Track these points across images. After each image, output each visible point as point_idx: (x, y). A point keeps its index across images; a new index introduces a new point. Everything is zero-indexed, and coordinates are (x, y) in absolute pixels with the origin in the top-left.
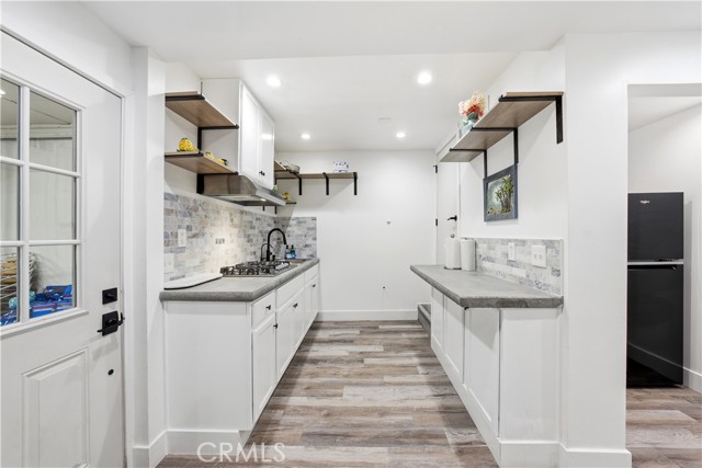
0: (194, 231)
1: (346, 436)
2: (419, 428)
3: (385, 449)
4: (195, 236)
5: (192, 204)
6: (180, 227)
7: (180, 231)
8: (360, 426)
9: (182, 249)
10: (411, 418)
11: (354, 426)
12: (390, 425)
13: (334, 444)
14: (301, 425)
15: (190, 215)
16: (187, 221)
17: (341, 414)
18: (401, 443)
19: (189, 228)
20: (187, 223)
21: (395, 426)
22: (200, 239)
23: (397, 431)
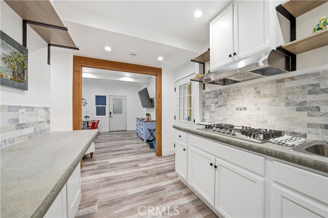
0: (219, 104)
1: (147, 194)
2: (112, 207)
3: (129, 194)
4: (220, 106)
5: (218, 92)
6: (212, 103)
7: (212, 105)
8: (143, 199)
9: (213, 112)
10: (115, 212)
11: (146, 198)
12: (127, 204)
13: (151, 190)
14: (169, 191)
15: (217, 97)
16: (216, 100)
17: (155, 202)
18: (122, 198)
19: (217, 103)
20: (215, 101)
21: (125, 205)
22: (223, 108)
23: (124, 203)
